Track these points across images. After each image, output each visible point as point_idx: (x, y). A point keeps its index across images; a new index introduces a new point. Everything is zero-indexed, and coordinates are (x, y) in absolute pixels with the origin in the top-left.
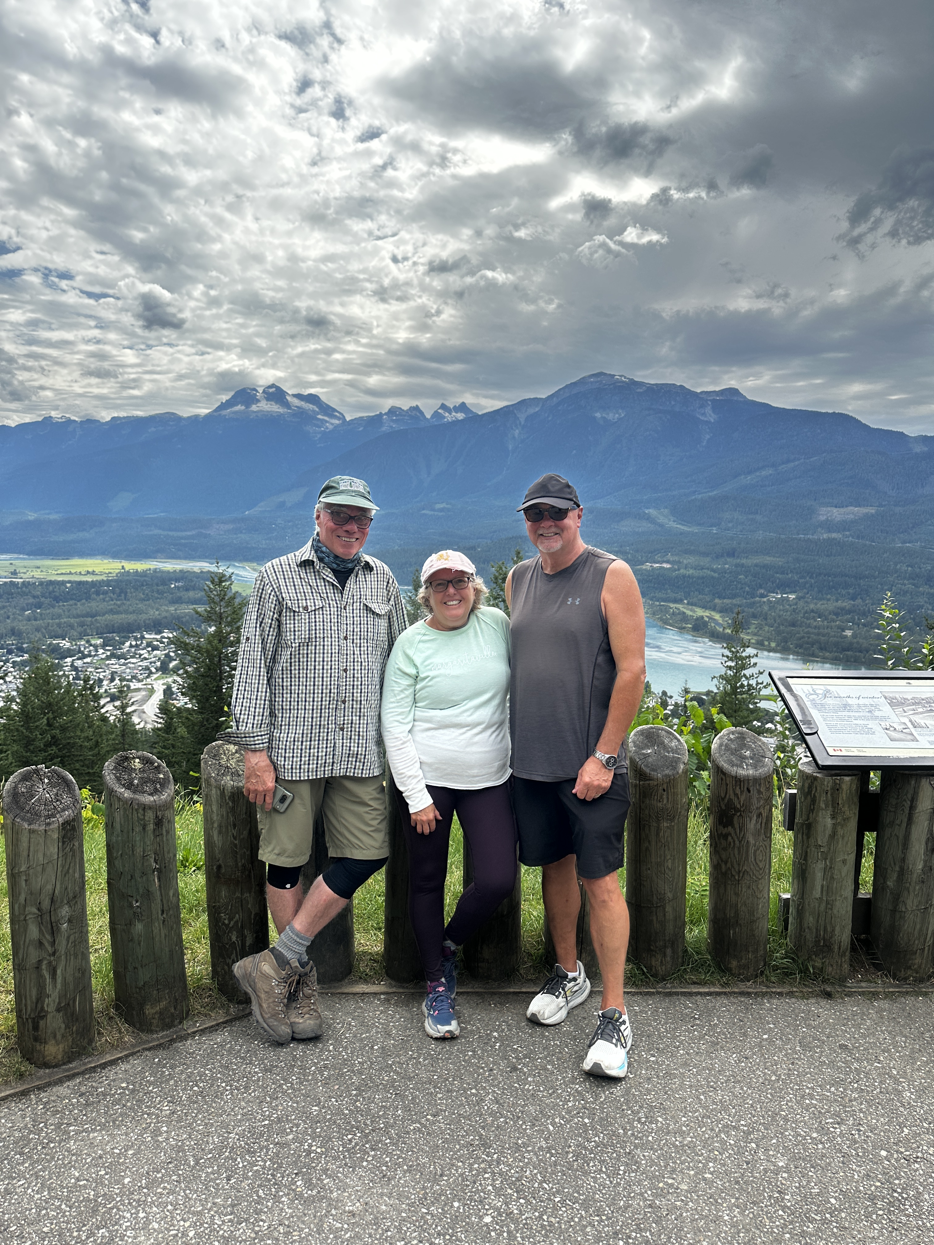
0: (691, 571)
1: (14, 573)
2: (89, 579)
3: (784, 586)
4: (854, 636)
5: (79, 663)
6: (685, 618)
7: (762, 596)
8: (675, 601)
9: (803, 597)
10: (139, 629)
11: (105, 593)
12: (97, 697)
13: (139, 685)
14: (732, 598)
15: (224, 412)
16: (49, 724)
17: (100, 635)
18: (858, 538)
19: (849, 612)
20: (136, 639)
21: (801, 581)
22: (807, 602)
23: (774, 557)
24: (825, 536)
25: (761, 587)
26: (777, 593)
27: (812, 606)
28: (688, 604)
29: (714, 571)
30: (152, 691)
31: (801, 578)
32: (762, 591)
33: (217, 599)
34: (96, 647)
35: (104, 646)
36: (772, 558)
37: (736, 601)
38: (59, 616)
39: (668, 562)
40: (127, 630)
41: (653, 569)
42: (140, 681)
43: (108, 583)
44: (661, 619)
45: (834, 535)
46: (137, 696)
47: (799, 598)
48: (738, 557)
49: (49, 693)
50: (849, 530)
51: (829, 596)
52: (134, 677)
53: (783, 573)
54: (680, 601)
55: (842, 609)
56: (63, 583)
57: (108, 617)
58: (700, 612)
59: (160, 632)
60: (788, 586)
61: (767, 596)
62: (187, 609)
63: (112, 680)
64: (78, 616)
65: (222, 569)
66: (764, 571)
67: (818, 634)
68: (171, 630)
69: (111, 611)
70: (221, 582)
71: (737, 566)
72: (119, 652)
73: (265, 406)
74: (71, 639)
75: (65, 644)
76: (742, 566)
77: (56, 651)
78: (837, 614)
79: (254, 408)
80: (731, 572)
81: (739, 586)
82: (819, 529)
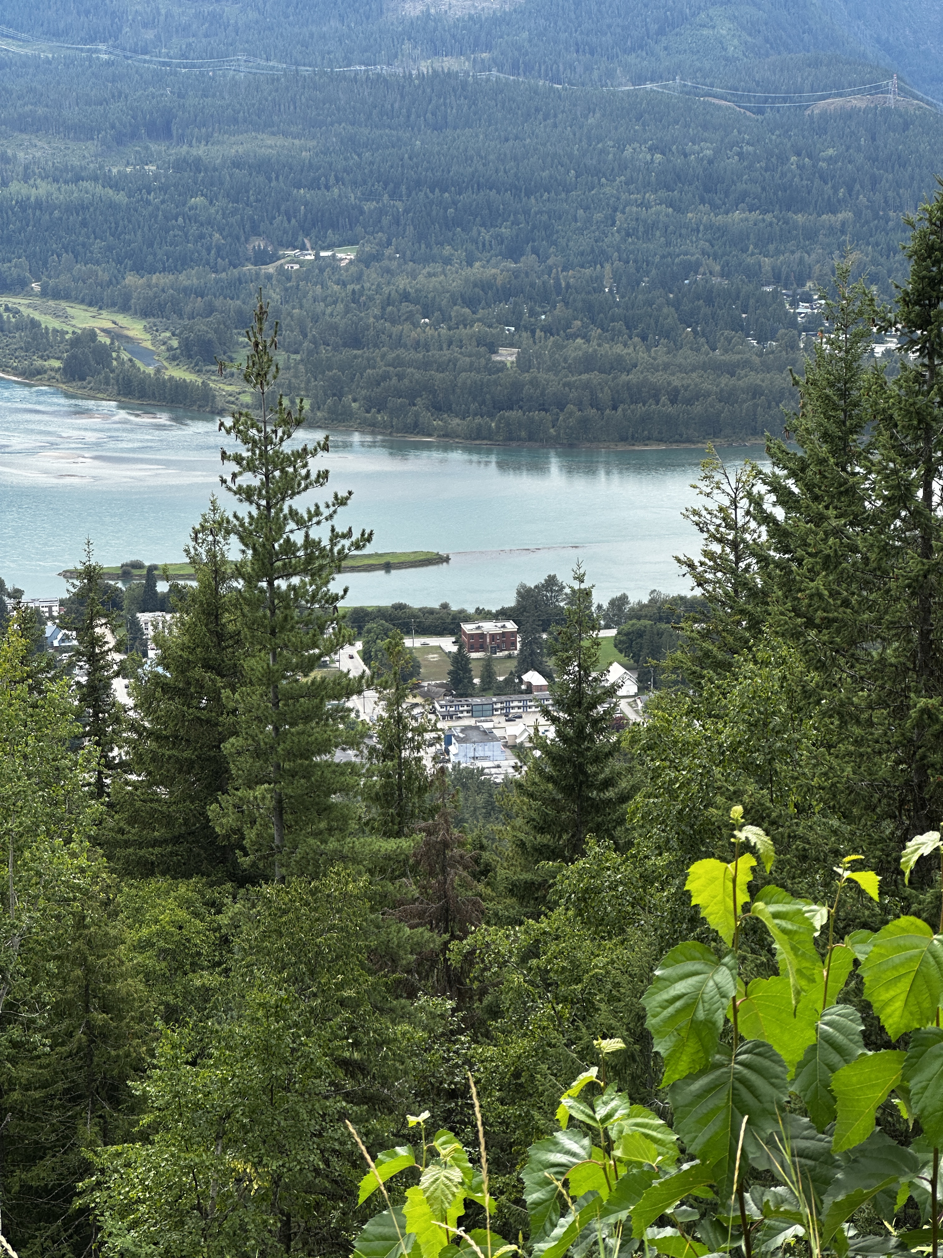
0: (43, 188)
3: (322, 226)
4: (523, 363)
6: (37, 340)
7: (262, 258)
9: (376, 257)
14: (174, 270)
18: (515, 68)
19: (505, 293)
21: (369, 206)
22: (388, 271)
23: (285, 134)
24: (425, 67)
25: (255, 231)
26: (303, 248)
27: (402, 282)
28: (44, 294)
29: (114, 184)
31: (370, 196)
32: (259, 243)
36: (280, 141)
37: (188, 278)
47: (365, 260)
48: (181, 139)
50: (488, 47)
51: (447, 250)
53: (314, 185)
54: (18, 287)
58: (83, 319)
60: (334, 225)
61: (275, 257)
66: (261, 179)
67: (426, 365)
71: (180, 165)
76: (197, 165)
78: (471, 302)
80: (164, 189)
81: (193, 229)
82: (407, 46)
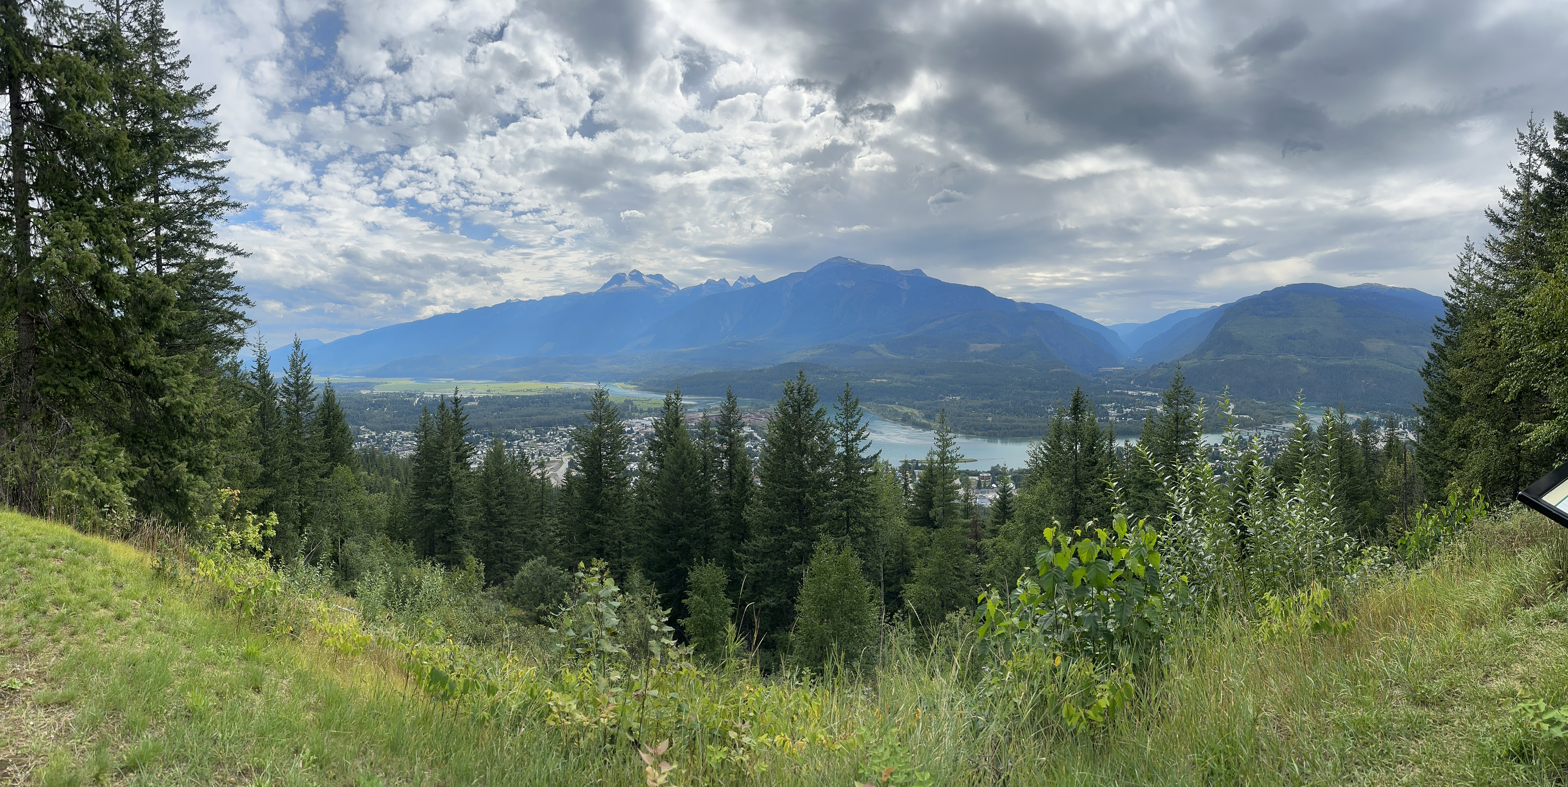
0: (899, 384)
1: (489, 391)
2: (529, 394)
3: (954, 392)
4: (993, 421)
5: (522, 444)
6: (897, 414)
8: (891, 403)
9: (964, 398)
10: (555, 424)
11: (537, 402)
12: (529, 467)
13: (555, 459)
14: (924, 400)
15: (606, 290)
16: (500, 483)
17: (533, 427)
18: (992, 362)
19: (989, 406)
20: (553, 430)
21: (962, 388)
22: (966, 401)
24: (974, 361)
25: (940, 393)
26: (950, 396)
27: (969, 404)
28: (898, 405)
29: (913, 383)
30: (562, 462)
31: (963, 386)
32: (941, 395)
33: (598, 407)
34: (531, 435)
35: (535, 434)
36: (946, 375)
37: (926, 402)
38: (512, 416)
39: (885, 378)
40: (549, 425)
41: (877, 383)
42: (555, 456)
43: (538, 397)
44: (882, 415)
45: (979, 361)
46: (554, 465)
47: (962, 399)
48: (926, 374)
49: (501, 463)
50: (987, 357)
51: (978, 397)
52: (552, 454)
53: (952, 384)
54: (893, 403)
55: (986, 405)
56: (514, 397)
57: (539, 417)
58: (906, 410)
59: (567, 427)
60: (956, 392)
61: (944, 398)
62: (581, 413)
63: (540, 455)
64: (522, 416)
65: (603, 386)
66: (942, 382)
67: (974, 421)
68: (574, 425)
69: (540, 414)
70: (601, 395)
71: (926, 380)
72: (543, 438)
73: (630, 284)
74: (518, 430)
75: (514, 432)
76: (929, 380)
77: (509, 437)
78: (983, 408)
79: (623, 285)
80: (922, 384)
81: (928, 393)
82: (971, 357)
